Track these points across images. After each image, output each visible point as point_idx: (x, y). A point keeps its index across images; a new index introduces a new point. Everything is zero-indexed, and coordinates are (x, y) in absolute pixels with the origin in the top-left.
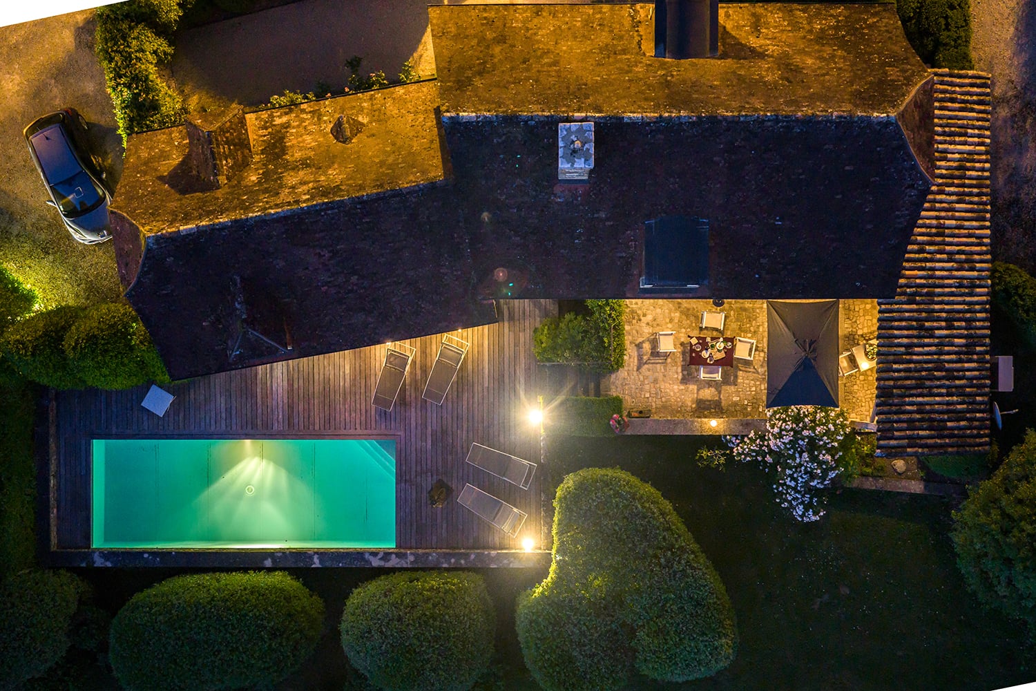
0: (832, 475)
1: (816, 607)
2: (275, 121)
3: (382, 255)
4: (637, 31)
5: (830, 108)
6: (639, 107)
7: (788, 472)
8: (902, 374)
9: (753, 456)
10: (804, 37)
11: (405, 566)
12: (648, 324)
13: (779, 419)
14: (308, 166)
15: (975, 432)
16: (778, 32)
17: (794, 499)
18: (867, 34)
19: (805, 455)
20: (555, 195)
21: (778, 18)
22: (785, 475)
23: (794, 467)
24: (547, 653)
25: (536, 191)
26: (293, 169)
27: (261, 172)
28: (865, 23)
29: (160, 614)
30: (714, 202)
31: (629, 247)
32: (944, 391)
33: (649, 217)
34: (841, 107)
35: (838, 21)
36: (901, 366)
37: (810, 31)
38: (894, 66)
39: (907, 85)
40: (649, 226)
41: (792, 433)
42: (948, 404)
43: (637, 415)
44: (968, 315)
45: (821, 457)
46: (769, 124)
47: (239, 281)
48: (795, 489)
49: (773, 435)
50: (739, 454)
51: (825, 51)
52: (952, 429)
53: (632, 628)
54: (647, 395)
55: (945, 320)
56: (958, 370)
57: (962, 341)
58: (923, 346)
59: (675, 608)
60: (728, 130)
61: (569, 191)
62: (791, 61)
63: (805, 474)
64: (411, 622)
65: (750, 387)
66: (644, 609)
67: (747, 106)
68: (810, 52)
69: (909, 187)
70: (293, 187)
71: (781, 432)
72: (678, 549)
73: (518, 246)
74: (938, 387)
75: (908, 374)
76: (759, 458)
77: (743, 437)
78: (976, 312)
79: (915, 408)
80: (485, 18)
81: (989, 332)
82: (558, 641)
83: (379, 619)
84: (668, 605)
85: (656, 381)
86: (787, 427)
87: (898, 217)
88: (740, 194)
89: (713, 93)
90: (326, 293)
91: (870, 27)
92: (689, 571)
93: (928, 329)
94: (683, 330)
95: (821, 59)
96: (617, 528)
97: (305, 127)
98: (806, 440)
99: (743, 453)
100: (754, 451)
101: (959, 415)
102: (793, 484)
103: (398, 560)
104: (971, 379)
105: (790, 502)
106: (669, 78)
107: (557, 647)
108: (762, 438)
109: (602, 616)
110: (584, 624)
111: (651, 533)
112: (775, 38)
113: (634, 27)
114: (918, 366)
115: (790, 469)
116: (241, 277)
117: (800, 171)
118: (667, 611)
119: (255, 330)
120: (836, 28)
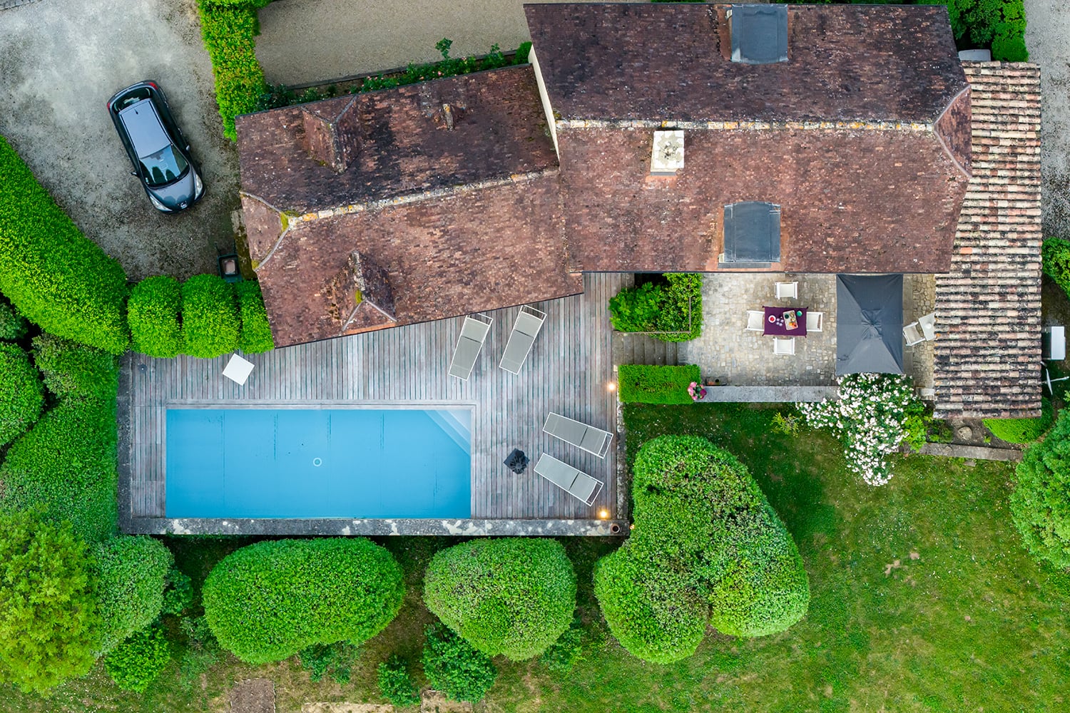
0: (899, 439)
1: (887, 572)
2: (376, 105)
3: (486, 234)
4: (716, 33)
5: (879, 118)
6: (721, 115)
7: (858, 436)
8: (959, 344)
9: (825, 423)
10: (864, 41)
11: (483, 534)
12: (724, 295)
13: (849, 386)
14: (419, 153)
15: (1027, 398)
16: (842, 35)
17: (864, 463)
18: (919, 38)
19: (873, 420)
20: (647, 184)
21: (843, 20)
22: (855, 439)
23: (863, 431)
24: (629, 606)
25: (630, 181)
26: (406, 156)
27: (376, 158)
28: (919, 26)
29: (260, 571)
30: (785, 190)
31: (709, 227)
32: (998, 359)
33: (728, 202)
34: (888, 117)
35: (895, 25)
36: (957, 337)
37: (870, 35)
38: (939, 74)
39: (947, 95)
40: (728, 210)
41: (861, 399)
42: (1002, 371)
43: (713, 383)
44: (1020, 289)
45: (887, 422)
46: (829, 131)
47: (358, 257)
48: (864, 453)
49: (843, 401)
50: (812, 421)
51: (881, 56)
52: (1005, 395)
53: (709, 583)
54: (723, 364)
55: (999, 294)
56: (1011, 340)
57: (1015, 314)
58: (977, 317)
59: (750, 564)
60: (795, 135)
61: (659, 181)
62: (851, 67)
63: (874, 438)
64: (502, 576)
65: (823, 357)
66: (722, 565)
67: (811, 115)
68: (869, 57)
69: (950, 180)
70: (412, 175)
71: (850, 398)
72: (753, 508)
73: (609, 226)
74: (991, 355)
75: (963, 344)
76: (831, 425)
77: (816, 404)
78: (1027, 286)
79: (970, 375)
80: (577, 18)
81: (1040, 305)
82: (640, 595)
83: (469, 575)
84: (743, 561)
85: (731, 350)
86: (856, 393)
87: (945, 204)
88: (807, 184)
89: (783, 102)
90: (430, 267)
91: (923, 31)
92: (764, 529)
93: (981, 302)
94: (758, 301)
95: (877, 65)
96: (695, 489)
97: (407, 112)
98: (874, 406)
99: (815, 420)
100: (826, 417)
101: (1012, 382)
102: (862, 448)
103: (475, 528)
104: (1023, 348)
105: (860, 467)
106: (745, 85)
107: (639, 601)
108: (833, 405)
109: (681, 572)
110: (665, 579)
111: (728, 493)
112: (838, 42)
113: (713, 28)
114: (974, 337)
115: (859, 433)
116: (360, 254)
117: (858, 167)
118: (742, 567)
119: (370, 301)
120: (894, 32)
